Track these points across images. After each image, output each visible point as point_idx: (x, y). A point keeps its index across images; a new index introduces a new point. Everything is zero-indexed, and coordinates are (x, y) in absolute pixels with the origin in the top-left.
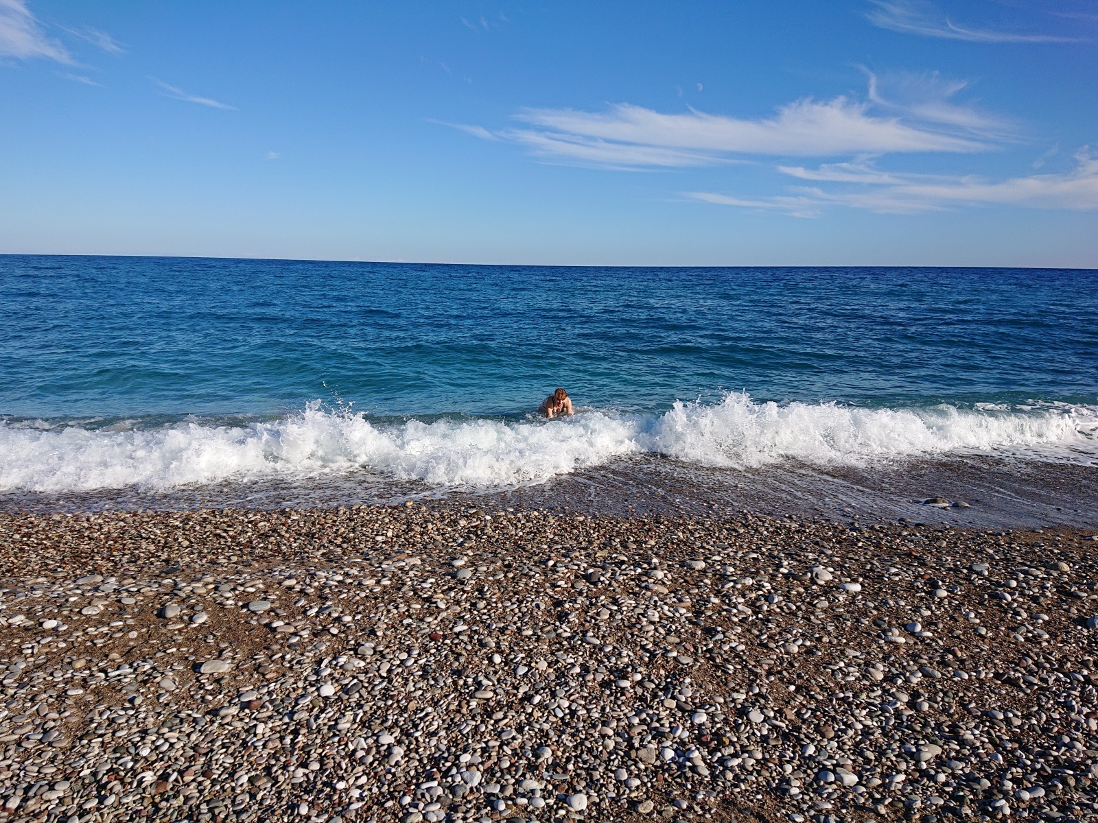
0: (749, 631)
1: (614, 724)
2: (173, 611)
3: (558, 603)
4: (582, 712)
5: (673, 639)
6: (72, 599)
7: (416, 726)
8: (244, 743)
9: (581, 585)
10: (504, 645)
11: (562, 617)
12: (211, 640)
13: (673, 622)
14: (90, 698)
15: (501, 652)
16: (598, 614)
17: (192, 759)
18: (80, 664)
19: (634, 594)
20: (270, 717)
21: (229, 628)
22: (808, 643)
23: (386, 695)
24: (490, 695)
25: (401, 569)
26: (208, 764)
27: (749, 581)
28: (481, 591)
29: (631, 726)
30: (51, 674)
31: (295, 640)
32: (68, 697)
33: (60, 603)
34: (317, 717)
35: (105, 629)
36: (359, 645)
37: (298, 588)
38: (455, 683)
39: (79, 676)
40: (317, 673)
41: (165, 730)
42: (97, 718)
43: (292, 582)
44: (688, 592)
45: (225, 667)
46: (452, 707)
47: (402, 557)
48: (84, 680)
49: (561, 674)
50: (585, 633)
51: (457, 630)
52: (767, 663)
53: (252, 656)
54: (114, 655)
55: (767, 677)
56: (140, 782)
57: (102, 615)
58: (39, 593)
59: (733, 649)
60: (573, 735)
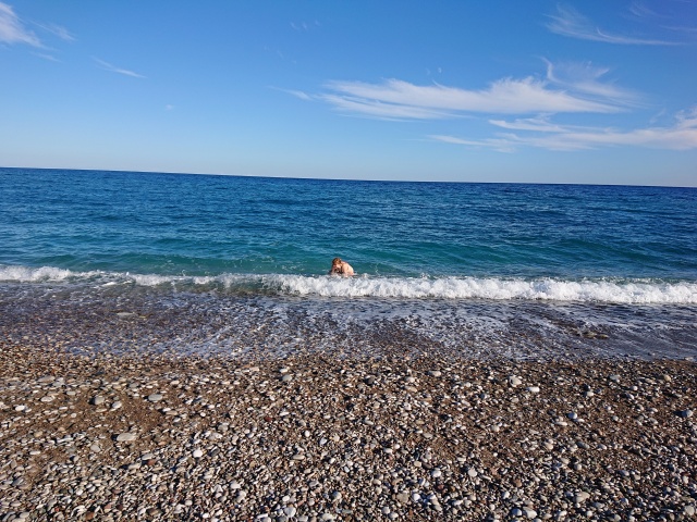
0: (468, 417)
1: (382, 477)
2: (99, 401)
3: (347, 398)
4: (362, 469)
5: (420, 422)
6: (35, 392)
7: (254, 477)
8: (144, 488)
9: (362, 386)
10: (312, 425)
11: (350, 407)
12: (123, 420)
13: (420, 411)
14: (45, 457)
15: (310, 430)
16: (372, 405)
17: (110, 497)
18: (38, 435)
19: (396, 392)
20: (161, 471)
21: (135, 412)
22: (506, 425)
23: (236, 457)
24: (303, 457)
25: (247, 374)
26: (121, 500)
27: (469, 385)
28: (298, 390)
29: (393, 478)
30: (20, 441)
31: (177, 420)
32: (30, 456)
33: (27, 394)
34: (191, 471)
35: (56, 412)
36: (219, 424)
37: (180, 386)
38: (280, 449)
39: (38, 442)
40: (191, 442)
41: (93, 478)
42: (49, 470)
43: (177, 382)
44: (430, 391)
45: (132, 437)
46: (278, 465)
47: (247, 366)
48: (41, 445)
49: (348, 444)
50: (364, 418)
51: (282, 414)
52: (480, 438)
53: (150, 431)
54: (61, 429)
55: (480, 447)
56: (76, 513)
57: (54, 402)
58: (13, 388)
59: (458, 429)
60: (355, 484)
